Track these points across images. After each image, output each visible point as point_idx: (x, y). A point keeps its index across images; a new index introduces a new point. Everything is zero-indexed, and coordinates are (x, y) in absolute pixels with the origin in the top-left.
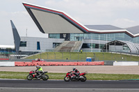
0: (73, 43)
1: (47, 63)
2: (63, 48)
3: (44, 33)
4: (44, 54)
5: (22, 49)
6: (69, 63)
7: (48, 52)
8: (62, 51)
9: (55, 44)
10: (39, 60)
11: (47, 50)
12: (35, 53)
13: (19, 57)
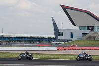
0: (97, 33)
1: (80, 48)
2: (89, 37)
3: (75, 26)
4: (76, 41)
5: (60, 38)
6: (95, 48)
7: (79, 40)
8: (88, 39)
9: (84, 34)
10: (74, 46)
11: (78, 38)
12: (70, 40)
13: (59, 44)
